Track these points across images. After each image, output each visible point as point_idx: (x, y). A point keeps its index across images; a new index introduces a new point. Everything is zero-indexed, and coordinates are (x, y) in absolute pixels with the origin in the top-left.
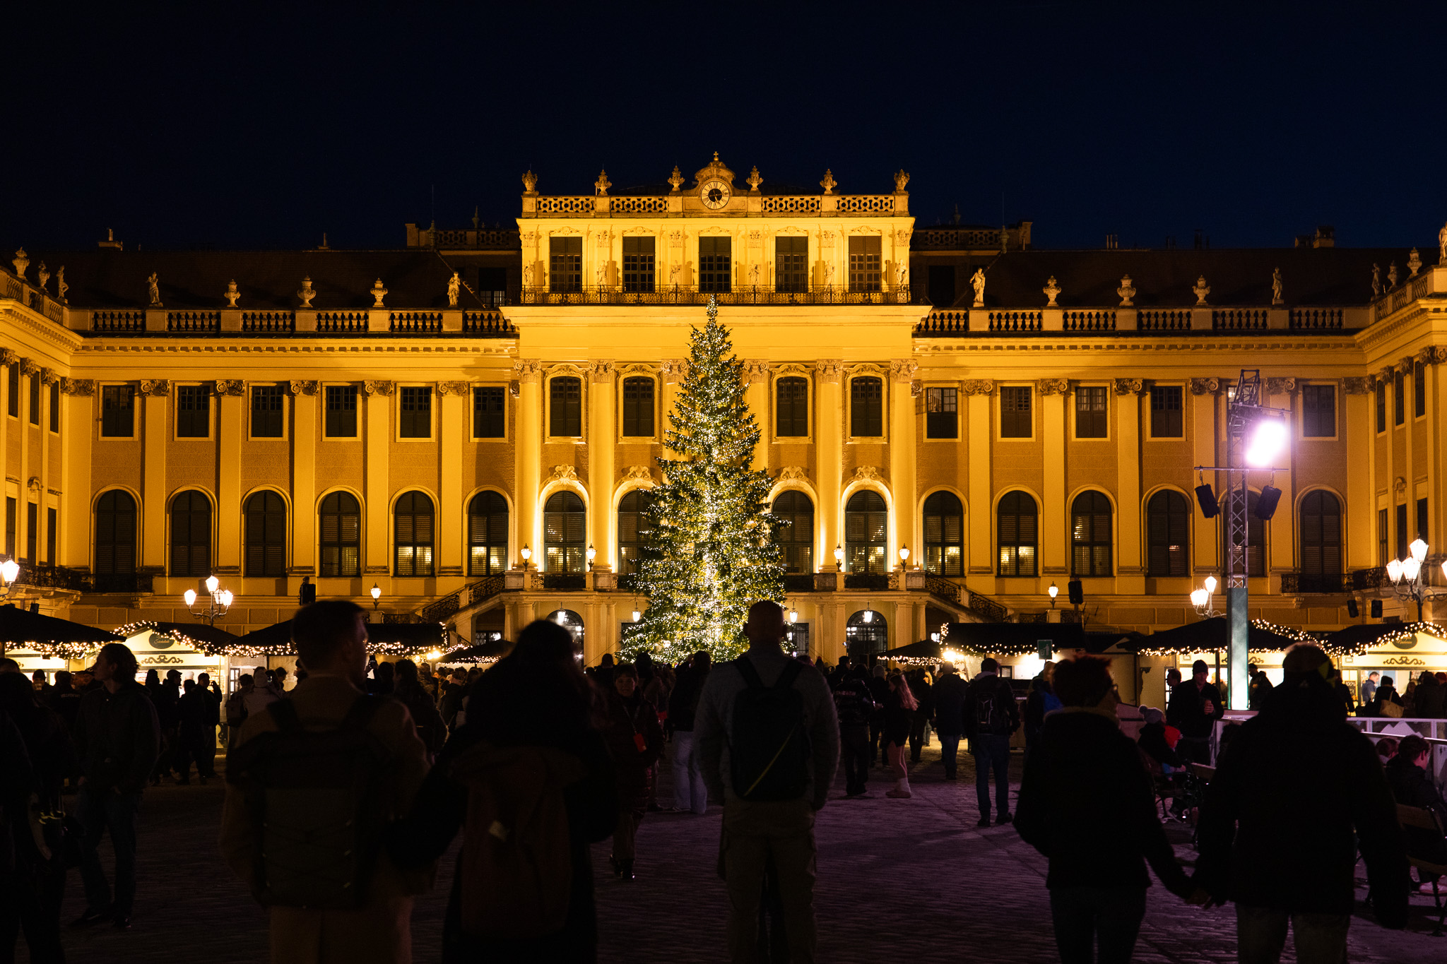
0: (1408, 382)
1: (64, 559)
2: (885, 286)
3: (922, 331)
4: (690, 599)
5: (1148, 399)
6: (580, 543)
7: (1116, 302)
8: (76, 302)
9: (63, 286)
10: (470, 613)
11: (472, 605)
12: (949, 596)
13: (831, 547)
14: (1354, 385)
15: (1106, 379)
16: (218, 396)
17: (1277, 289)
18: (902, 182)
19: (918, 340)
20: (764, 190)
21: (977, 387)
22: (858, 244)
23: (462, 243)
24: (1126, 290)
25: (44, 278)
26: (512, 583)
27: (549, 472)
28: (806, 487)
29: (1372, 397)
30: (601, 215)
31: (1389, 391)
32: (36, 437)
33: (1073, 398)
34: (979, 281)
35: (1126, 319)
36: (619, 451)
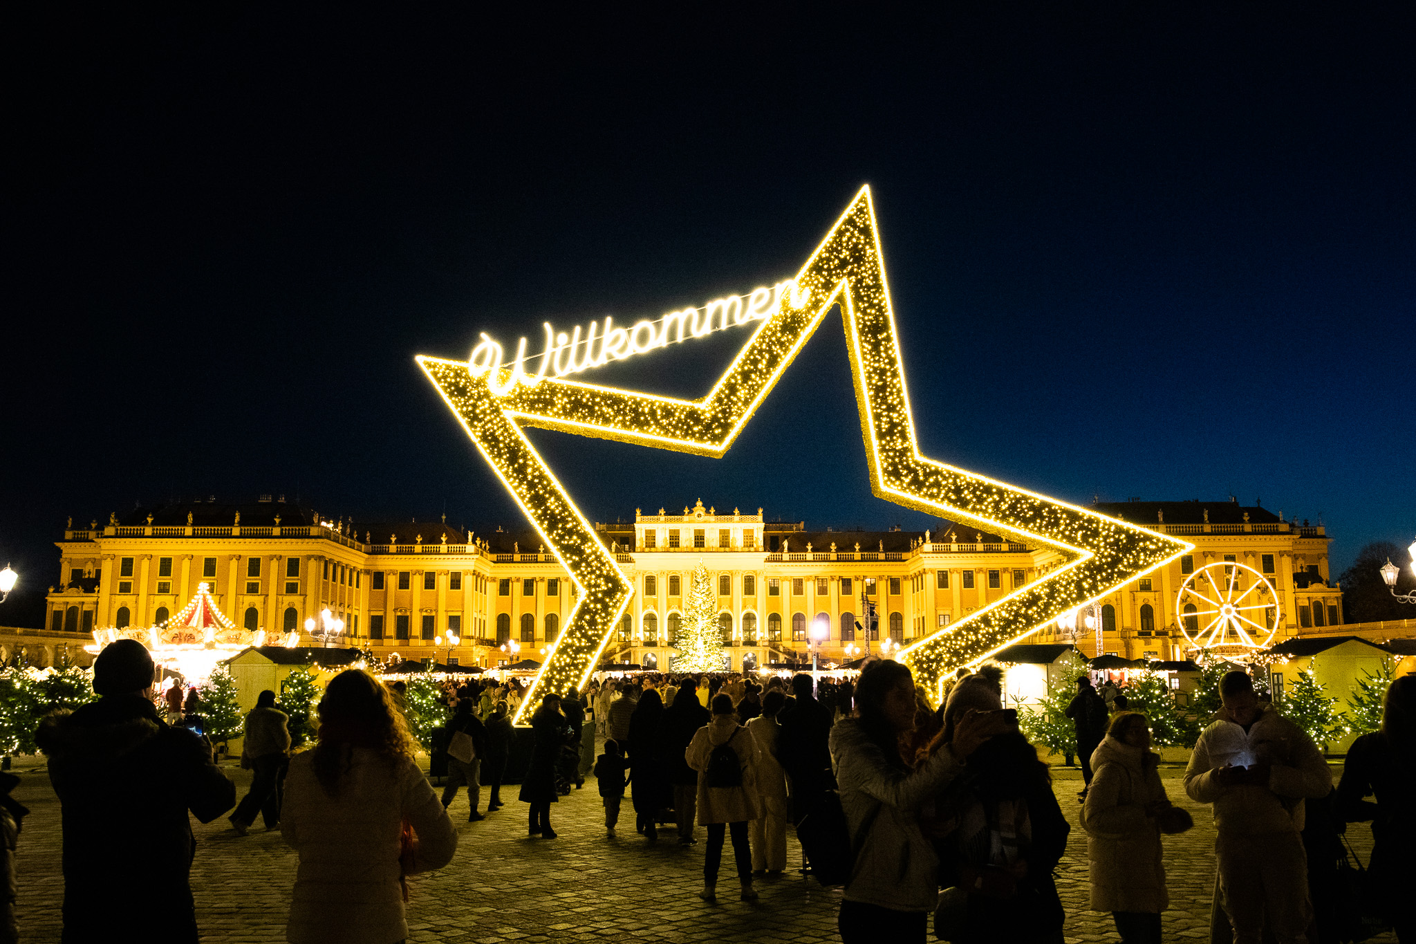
0: (919, 578)
1: (488, 637)
2: (755, 546)
3: (768, 560)
4: (694, 652)
5: (841, 582)
6: (655, 630)
7: (830, 550)
8: (491, 551)
9: (488, 547)
10: (620, 654)
11: (620, 651)
12: (776, 648)
13: (738, 631)
14: (905, 578)
15: (827, 576)
16: (537, 582)
17: (881, 546)
18: (760, 511)
19: (767, 563)
20: (716, 514)
21: (786, 579)
22: (746, 531)
23: (614, 529)
24: (833, 547)
25: (483, 545)
26: (633, 644)
27: (645, 607)
28: (730, 612)
29: (911, 581)
30: (662, 522)
31: (915, 580)
32: (481, 596)
33: (816, 582)
34: (786, 544)
35: (833, 556)
36: (668, 600)
